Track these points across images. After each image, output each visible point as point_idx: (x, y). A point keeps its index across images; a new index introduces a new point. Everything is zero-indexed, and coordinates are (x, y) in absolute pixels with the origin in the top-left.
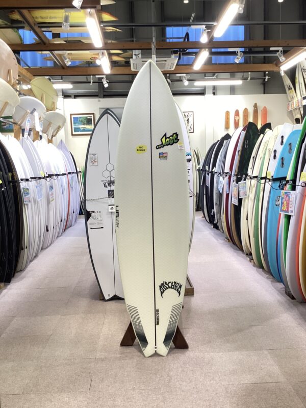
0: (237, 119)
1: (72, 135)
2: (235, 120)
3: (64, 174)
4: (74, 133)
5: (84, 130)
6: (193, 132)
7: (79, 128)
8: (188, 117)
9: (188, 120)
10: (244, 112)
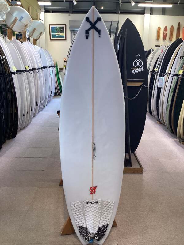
2: (164, 34)
4: (52, 38)
5: (58, 37)
7: (55, 35)
10: (170, 29)
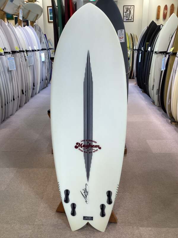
0: (165, 12)
1: (49, 22)
2: (164, 13)
3: (38, 50)
4: (50, 21)
6: (133, 21)
8: (130, 10)
9: (130, 13)
10: (171, 7)
